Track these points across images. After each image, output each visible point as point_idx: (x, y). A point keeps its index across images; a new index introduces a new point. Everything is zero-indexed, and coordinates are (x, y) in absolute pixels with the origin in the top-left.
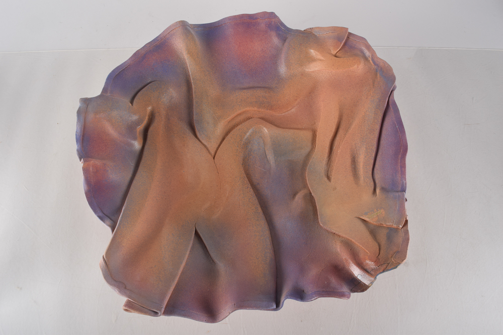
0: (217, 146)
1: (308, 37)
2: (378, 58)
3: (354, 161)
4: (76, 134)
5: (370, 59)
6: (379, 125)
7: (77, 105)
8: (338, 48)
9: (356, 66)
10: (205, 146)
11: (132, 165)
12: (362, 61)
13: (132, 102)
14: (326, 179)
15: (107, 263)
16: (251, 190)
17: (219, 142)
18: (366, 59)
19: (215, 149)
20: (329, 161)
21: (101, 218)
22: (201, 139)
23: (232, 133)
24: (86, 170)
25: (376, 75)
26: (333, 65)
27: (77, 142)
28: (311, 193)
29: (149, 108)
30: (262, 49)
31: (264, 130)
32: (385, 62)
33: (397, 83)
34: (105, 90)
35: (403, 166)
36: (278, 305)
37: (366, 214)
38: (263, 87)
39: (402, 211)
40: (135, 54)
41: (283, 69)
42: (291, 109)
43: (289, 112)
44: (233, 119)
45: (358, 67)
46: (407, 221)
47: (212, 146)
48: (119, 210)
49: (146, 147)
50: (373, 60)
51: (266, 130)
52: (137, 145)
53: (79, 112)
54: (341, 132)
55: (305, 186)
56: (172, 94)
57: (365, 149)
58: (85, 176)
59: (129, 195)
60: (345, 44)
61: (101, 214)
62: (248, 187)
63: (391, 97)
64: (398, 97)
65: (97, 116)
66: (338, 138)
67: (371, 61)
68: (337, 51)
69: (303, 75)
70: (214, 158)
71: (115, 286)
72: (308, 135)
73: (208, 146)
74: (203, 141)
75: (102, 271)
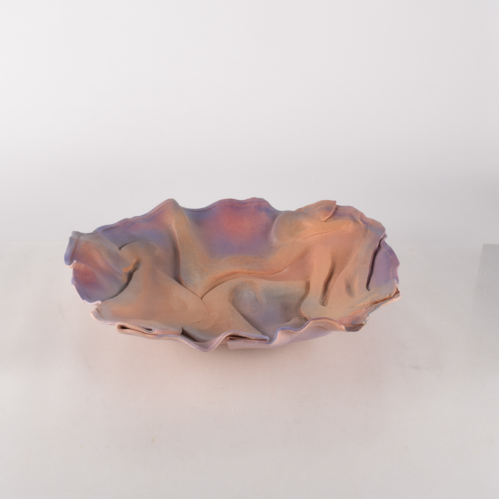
0: (204, 293)
1: (298, 214)
2: (366, 218)
3: (349, 288)
4: (65, 256)
5: (359, 221)
7: (70, 235)
8: (327, 216)
9: (345, 226)
10: (192, 291)
11: (117, 289)
12: (352, 222)
13: (120, 249)
14: (321, 306)
15: (99, 311)
16: (242, 317)
17: (208, 290)
18: (355, 220)
19: (203, 295)
20: (324, 296)
22: (187, 286)
23: (221, 285)
24: (76, 272)
25: (366, 231)
26: (323, 228)
29: (134, 261)
30: (252, 227)
32: (373, 221)
33: (387, 232)
36: (272, 340)
37: (360, 302)
39: (393, 286)
40: (124, 220)
41: (274, 239)
42: (283, 270)
43: (281, 273)
44: (221, 278)
45: (347, 226)
47: (200, 291)
50: (362, 220)
51: (256, 283)
53: (71, 239)
54: (334, 276)
57: (358, 276)
60: (334, 214)
61: (88, 300)
63: (382, 241)
64: (386, 240)
65: (88, 244)
66: (332, 280)
67: (360, 222)
68: (327, 218)
69: (294, 244)
70: (201, 299)
72: (302, 284)
73: (195, 291)
74: (190, 289)
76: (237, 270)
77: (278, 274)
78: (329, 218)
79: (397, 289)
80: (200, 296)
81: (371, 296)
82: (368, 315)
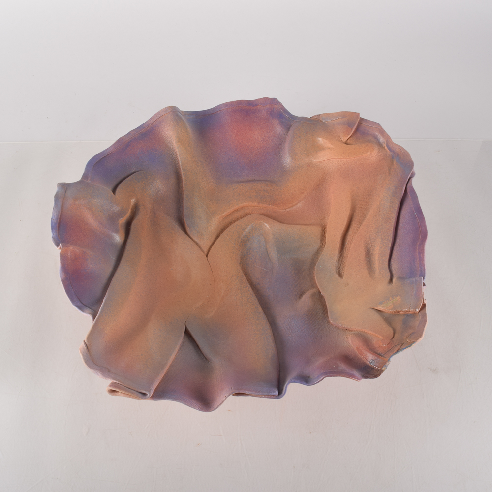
0: (210, 244)
1: (315, 124)
2: (393, 143)
3: (368, 254)
4: (51, 221)
5: (385, 145)
6: (395, 213)
7: (54, 190)
8: (349, 135)
9: (369, 153)
10: (197, 243)
11: (113, 258)
12: (376, 148)
13: (114, 191)
14: (337, 276)
15: (89, 348)
16: (250, 289)
17: (212, 240)
18: (380, 145)
19: (208, 247)
20: (340, 257)
21: (80, 308)
22: (192, 236)
23: (228, 229)
24: (63, 257)
25: (392, 162)
26: (344, 153)
27: (52, 229)
28: (320, 292)
29: (133, 201)
30: (263, 139)
31: (266, 227)
32: (401, 148)
33: (416, 169)
34: (85, 176)
35: (422, 252)
36: (281, 392)
37: (381, 303)
38: (264, 180)
39: (419, 295)
40: (118, 141)
41: (287, 160)
42: (296, 204)
43: (295, 207)
44: (229, 215)
45: (371, 154)
46: (424, 306)
47: (205, 243)
48: (100, 300)
49: (129, 241)
50: (388, 146)
51: (267, 226)
52: (118, 238)
53: (57, 197)
54: (354, 225)
55: (314, 285)
56: (159, 186)
57: (380, 240)
58: (62, 263)
59: (110, 287)
60: (357, 130)
61: (79, 304)
62: (246, 287)
63: (409, 184)
64: (416, 183)
65: (77, 202)
66: (351, 232)
67: (386, 148)
68: (348, 137)
69: (310, 166)
70: (207, 256)
71: (97, 370)
72: (317, 230)
73: (200, 243)
74: (194, 238)
75: (83, 355)
76: (247, 203)
77: (292, 208)
78: (350, 137)
79: (423, 302)
80: (206, 251)
81: (393, 298)
82: (389, 359)
